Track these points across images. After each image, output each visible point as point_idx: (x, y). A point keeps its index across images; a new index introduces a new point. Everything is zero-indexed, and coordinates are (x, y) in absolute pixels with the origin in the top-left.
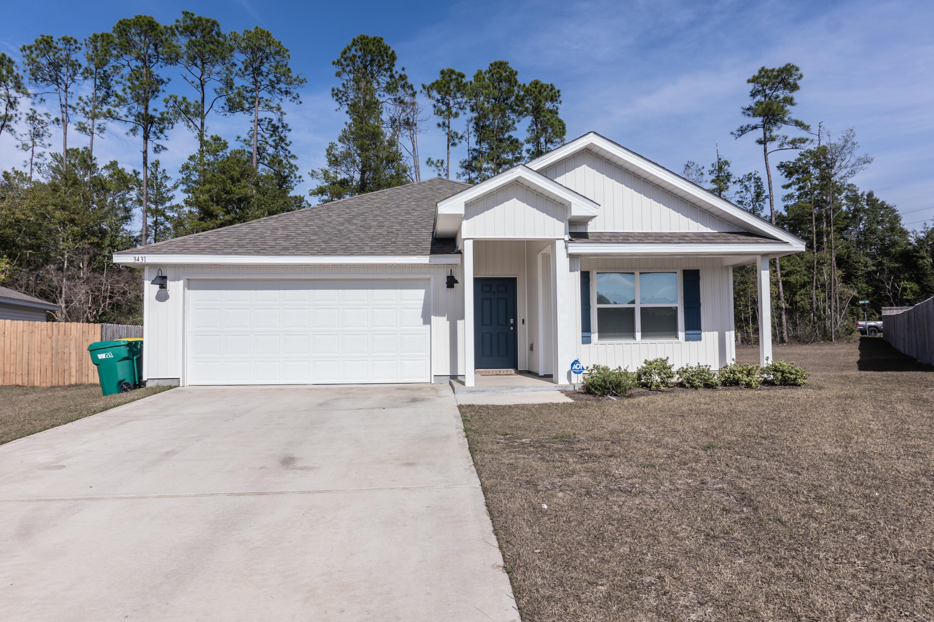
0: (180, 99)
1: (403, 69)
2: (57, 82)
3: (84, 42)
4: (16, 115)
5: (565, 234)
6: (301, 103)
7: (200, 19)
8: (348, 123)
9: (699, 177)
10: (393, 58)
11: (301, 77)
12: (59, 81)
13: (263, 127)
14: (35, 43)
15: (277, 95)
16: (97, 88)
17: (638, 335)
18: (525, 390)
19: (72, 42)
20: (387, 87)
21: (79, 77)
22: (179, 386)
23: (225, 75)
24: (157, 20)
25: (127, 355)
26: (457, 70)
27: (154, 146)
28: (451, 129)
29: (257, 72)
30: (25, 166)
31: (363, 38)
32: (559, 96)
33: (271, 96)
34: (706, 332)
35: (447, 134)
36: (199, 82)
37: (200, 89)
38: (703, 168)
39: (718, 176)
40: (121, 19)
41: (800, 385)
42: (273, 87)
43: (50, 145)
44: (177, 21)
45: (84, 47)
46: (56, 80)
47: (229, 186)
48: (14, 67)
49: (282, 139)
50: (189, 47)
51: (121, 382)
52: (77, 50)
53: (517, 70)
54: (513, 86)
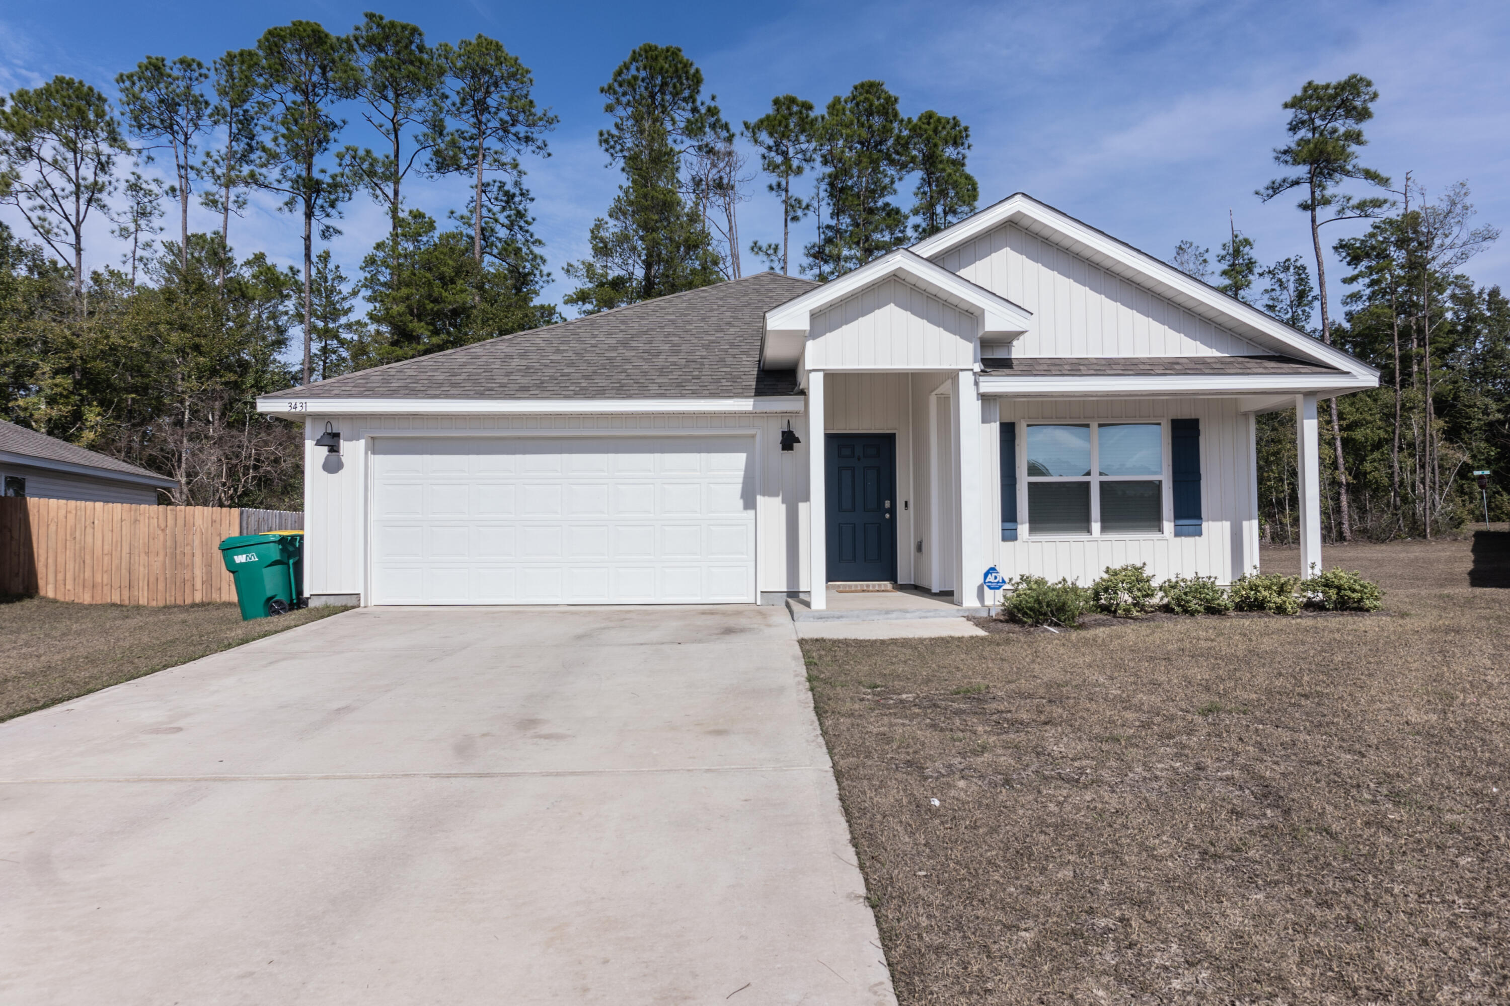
0: (361, 153)
1: (713, 98)
2: (172, 129)
3: (212, 66)
4: (110, 183)
5: (975, 362)
6: (549, 155)
7: (392, 25)
8: (625, 187)
9: (1201, 267)
10: (697, 80)
11: (550, 115)
12: (176, 128)
13: (490, 195)
14: (137, 69)
15: (513, 144)
16: (234, 138)
17: (1096, 526)
18: (908, 615)
19: (195, 66)
20: (687, 128)
21: (206, 121)
22: (359, 606)
23: (431, 114)
24: (325, 28)
25: (278, 558)
26: (801, 98)
27: (322, 227)
28: (790, 194)
29: (481, 107)
30: (124, 262)
31: (649, 49)
32: (967, 136)
33: (503, 145)
34: (1211, 523)
35: (785, 202)
36: (390, 126)
37: (392, 137)
38: (1207, 251)
39: (1233, 265)
40: (271, 28)
41: (1368, 610)
42: (506, 131)
43: (161, 229)
44: (357, 29)
45: (212, 74)
46: (171, 126)
47: (437, 290)
48: (106, 108)
49: (520, 215)
50: (375, 70)
51: (269, 599)
52: (203, 79)
53: (897, 95)
54: (891, 122)
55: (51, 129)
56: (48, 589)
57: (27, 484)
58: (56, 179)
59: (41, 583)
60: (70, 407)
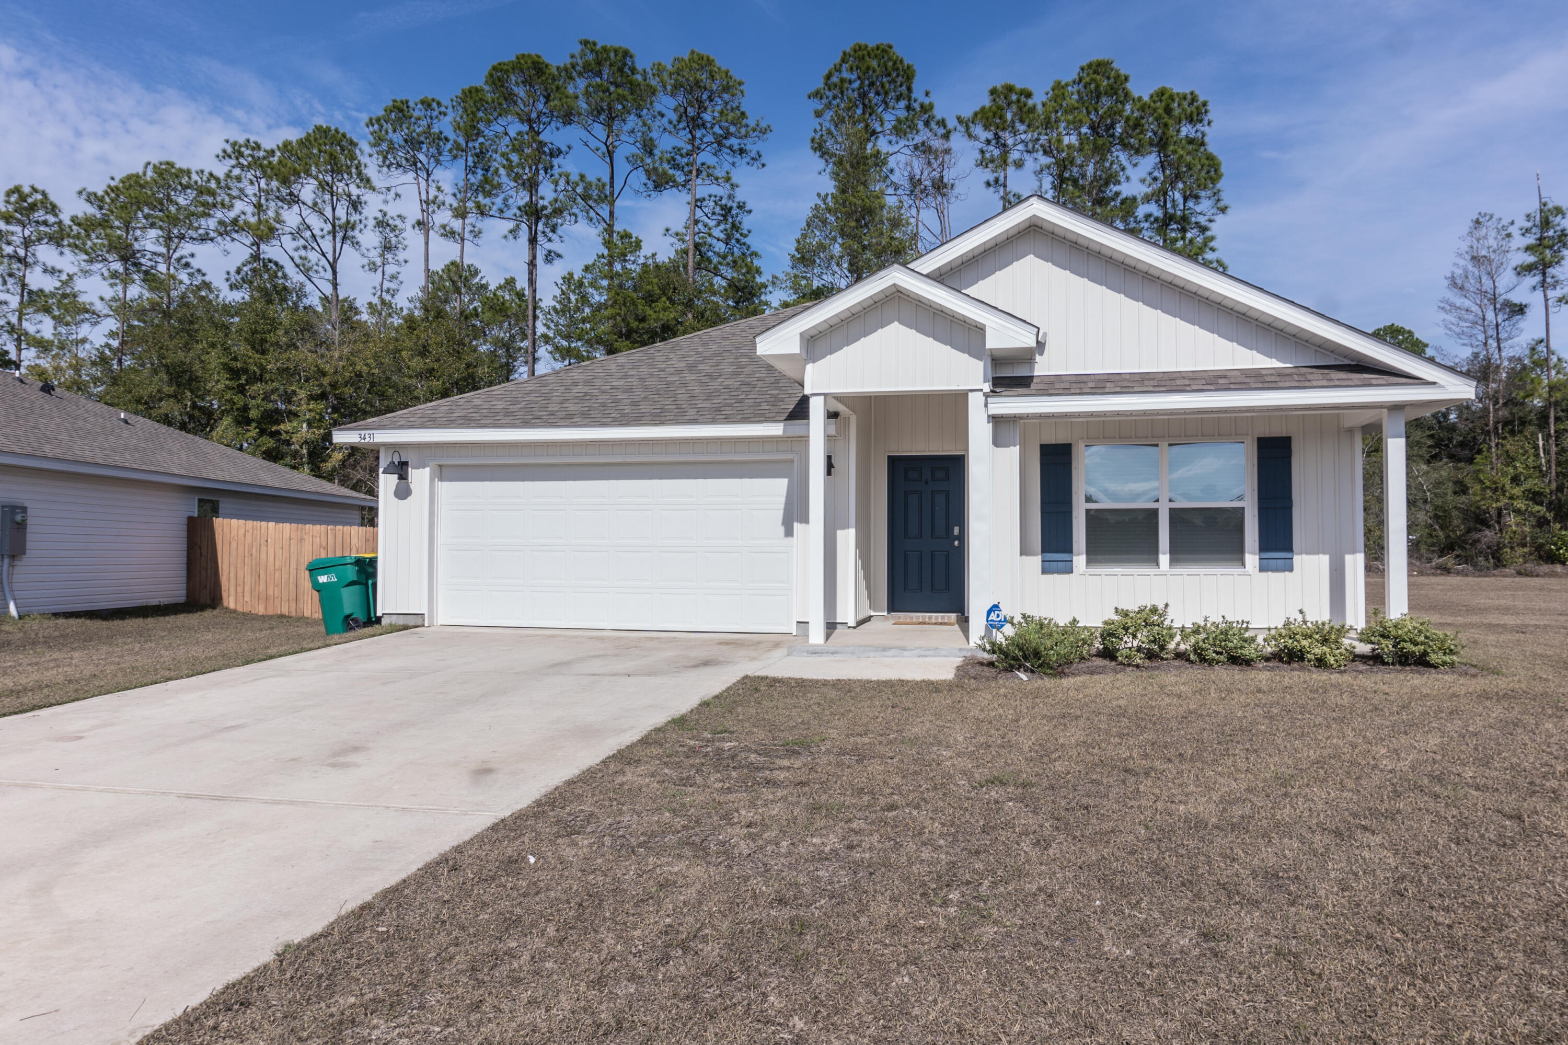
0: (574, 178)
1: (927, 94)
2: (416, 165)
3: (449, 103)
4: (360, 221)
5: (985, 382)
6: (763, 165)
7: (605, 49)
8: (822, 195)
10: (909, 75)
11: (763, 125)
12: (419, 165)
13: (706, 210)
14: (384, 113)
15: (727, 157)
16: (470, 170)
17: (1164, 559)
19: (434, 105)
20: (895, 127)
21: (446, 157)
22: (423, 626)
23: (640, 134)
24: (546, 59)
25: (355, 578)
26: (1019, 86)
27: (545, 252)
28: (1008, 189)
29: (695, 123)
30: (374, 295)
31: (859, 48)
32: (1206, 112)
33: (717, 160)
34: (1304, 556)
35: (1003, 198)
36: (604, 149)
37: (608, 160)
38: (1512, 223)
39: (1541, 239)
40: (495, 63)
42: (720, 144)
43: (406, 262)
44: (573, 56)
45: (450, 110)
46: (415, 164)
47: (641, 307)
48: (357, 152)
49: (735, 227)
50: (587, 94)
51: (347, 617)
52: (442, 117)
53: (1127, 73)
54: (1122, 103)
55: (308, 173)
56: (230, 602)
57: (221, 505)
58: (314, 221)
59: (224, 595)
60: (322, 431)
